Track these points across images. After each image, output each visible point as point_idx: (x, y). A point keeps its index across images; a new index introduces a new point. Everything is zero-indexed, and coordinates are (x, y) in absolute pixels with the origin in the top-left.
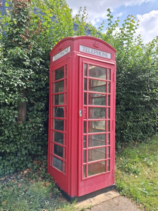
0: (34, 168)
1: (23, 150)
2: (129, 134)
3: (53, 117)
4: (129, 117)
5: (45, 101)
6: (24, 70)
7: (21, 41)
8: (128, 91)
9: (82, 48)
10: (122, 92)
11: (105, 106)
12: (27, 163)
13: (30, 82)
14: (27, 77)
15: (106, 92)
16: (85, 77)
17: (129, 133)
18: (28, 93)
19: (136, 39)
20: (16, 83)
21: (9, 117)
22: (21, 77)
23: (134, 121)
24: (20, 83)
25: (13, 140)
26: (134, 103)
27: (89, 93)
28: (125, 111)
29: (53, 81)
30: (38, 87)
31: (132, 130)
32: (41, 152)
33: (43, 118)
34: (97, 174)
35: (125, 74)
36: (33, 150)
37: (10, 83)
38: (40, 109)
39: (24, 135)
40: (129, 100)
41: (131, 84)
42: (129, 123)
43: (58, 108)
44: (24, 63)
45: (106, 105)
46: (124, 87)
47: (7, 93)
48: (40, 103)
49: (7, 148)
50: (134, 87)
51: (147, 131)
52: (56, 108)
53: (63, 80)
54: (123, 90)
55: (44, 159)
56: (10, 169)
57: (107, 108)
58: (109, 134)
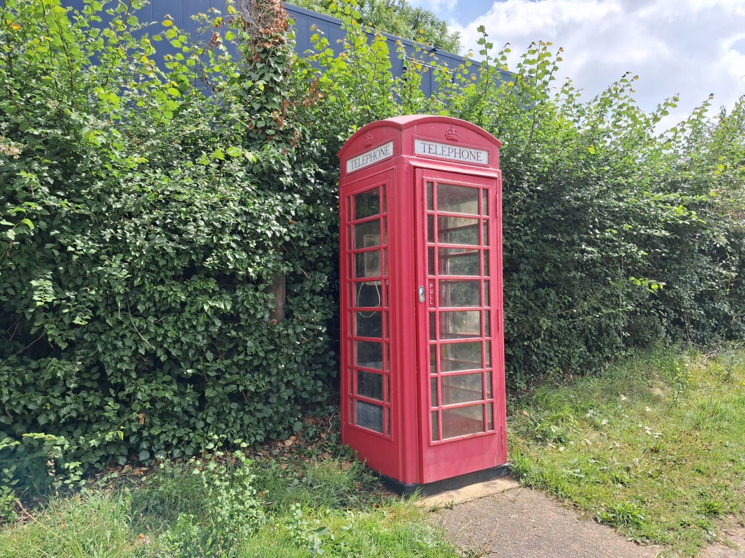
0: (308, 434)
1: (283, 388)
2: (548, 352)
3: (351, 306)
4: (544, 305)
5: (328, 270)
6: (282, 197)
7: (270, 128)
8: (539, 235)
9: (419, 146)
10: (524, 238)
11: (476, 277)
12: (292, 420)
13: (296, 226)
14: (289, 213)
15: (479, 244)
16: (428, 211)
17: (548, 349)
18: (290, 252)
19: (557, 95)
20: (269, 229)
21: (256, 309)
22: (277, 214)
23: (560, 316)
24: (276, 228)
25: (261, 365)
26: (556, 267)
27: (439, 248)
28: (533, 289)
29: (350, 220)
30: (315, 235)
31: (556, 340)
32: (323, 396)
33: (324, 310)
34: (465, 436)
35: (531, 190)
36: (305, 390)
37: (258, 230)
38: (318, 290)
39: (285, 351)
40: (544, 259)
41: (547, 218)
42: (546, 321)
43: (363, 284)
44: (281, 179)
45: (480, 275)
46: (527, 225)
47: (251, 253)
48: (318, 275)
49: (249, 383)
50: (555, 226)
51: (602, 346)
52: (358, 284)
53: (378, 220)
54: (526, 234)
55: (330, 415)
56: (257, 434)
57: (483, 281)
58: (490, 342)
